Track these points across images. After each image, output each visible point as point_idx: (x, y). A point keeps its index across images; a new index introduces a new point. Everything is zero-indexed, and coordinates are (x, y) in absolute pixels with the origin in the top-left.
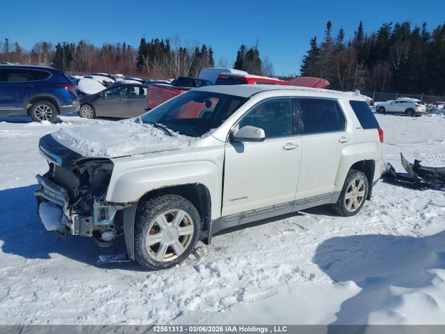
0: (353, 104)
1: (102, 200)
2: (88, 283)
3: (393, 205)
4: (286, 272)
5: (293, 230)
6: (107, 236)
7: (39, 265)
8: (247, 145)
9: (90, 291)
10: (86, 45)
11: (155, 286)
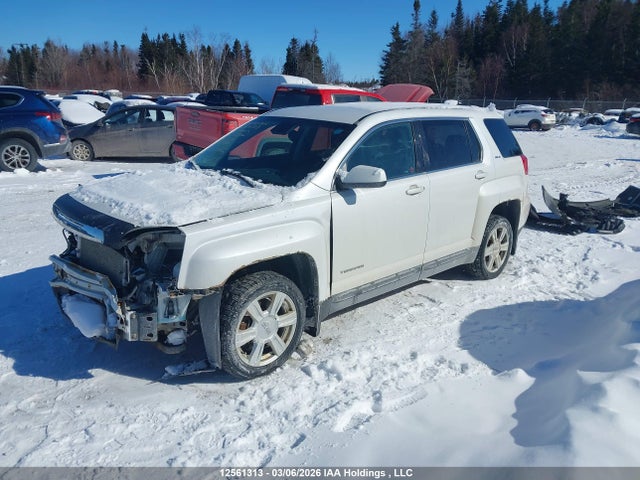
0: (489, 123)
1: (172, 288)
2: (159, 408)
3: (542, 259)
4: (428, 365)
5: (421, 305)
6: (175, 338)
7: (78, 389)
8: (359, 192)
9: (166, 419)
10: (55, 48)
11: (255, 402)
